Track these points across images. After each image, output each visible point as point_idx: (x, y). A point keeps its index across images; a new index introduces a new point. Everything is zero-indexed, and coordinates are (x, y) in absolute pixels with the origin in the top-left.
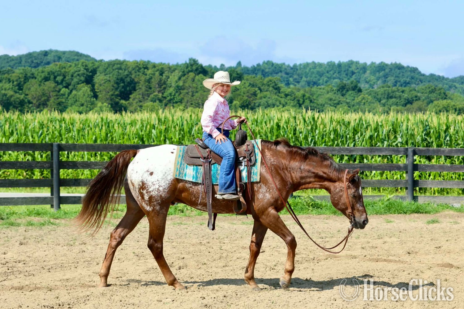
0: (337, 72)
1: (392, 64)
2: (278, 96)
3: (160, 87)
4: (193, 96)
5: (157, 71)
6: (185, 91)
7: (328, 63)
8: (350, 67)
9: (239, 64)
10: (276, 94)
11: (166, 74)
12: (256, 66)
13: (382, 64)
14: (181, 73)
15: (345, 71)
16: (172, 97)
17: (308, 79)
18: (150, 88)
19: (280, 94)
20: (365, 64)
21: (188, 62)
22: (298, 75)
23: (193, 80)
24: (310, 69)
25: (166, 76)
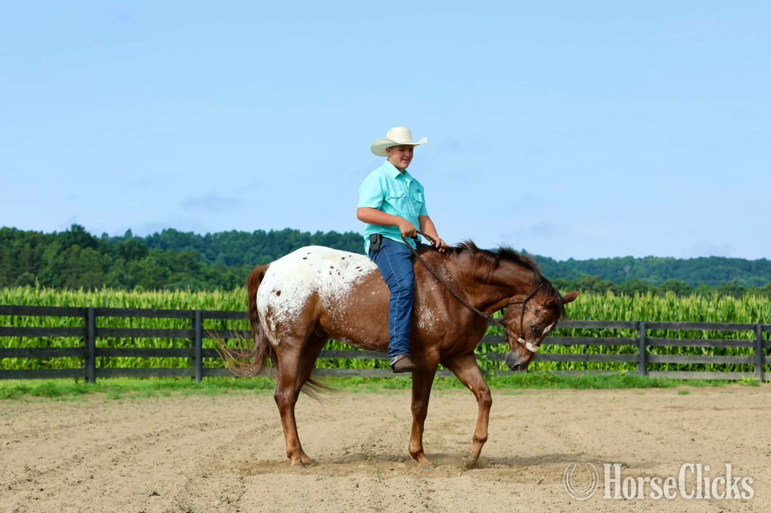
0: (268, 244)
1: (346, 234)
2: (196, 278)
3: (33, 265)
4: (78, 278)
5: (26, 242)
6: (68, 270)
7: (255, 232)
8: (286, 238)
9: (129, 232)
10: (193, 275)
11: (40, 246)
12: (152, 236)
13: (333, 234)
14: (60, 246)
15: (279, 244)
16: (49, 279)
17: (228, 254)
18: (18, 266)
19: (198, 276)
20: (308, 233)
21: (70, 230)
22: (213, 249)
23: (78, 254)
24: (230, 240)
25: (40, 250)
